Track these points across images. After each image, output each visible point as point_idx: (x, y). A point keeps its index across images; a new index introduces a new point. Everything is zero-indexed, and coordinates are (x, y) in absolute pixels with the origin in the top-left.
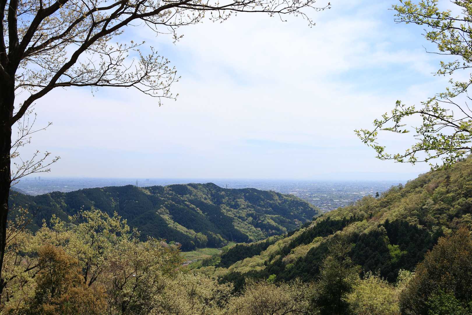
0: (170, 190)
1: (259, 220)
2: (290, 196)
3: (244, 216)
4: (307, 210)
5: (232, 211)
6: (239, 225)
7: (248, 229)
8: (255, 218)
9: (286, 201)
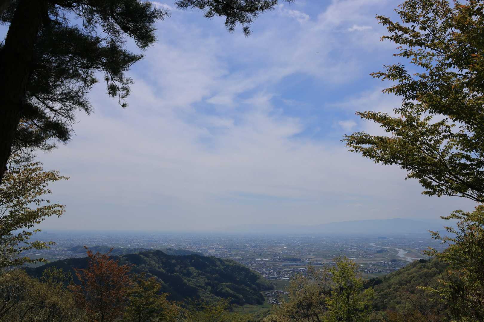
0: (126, 260)
1: (218, 288)
2: (229, 261)
3: (203, 285)
4: (249, 275)
5: (191, 281)
6: (204, 295)
7: (212, 299)
8: (213, 286)
9: (228, 266)
